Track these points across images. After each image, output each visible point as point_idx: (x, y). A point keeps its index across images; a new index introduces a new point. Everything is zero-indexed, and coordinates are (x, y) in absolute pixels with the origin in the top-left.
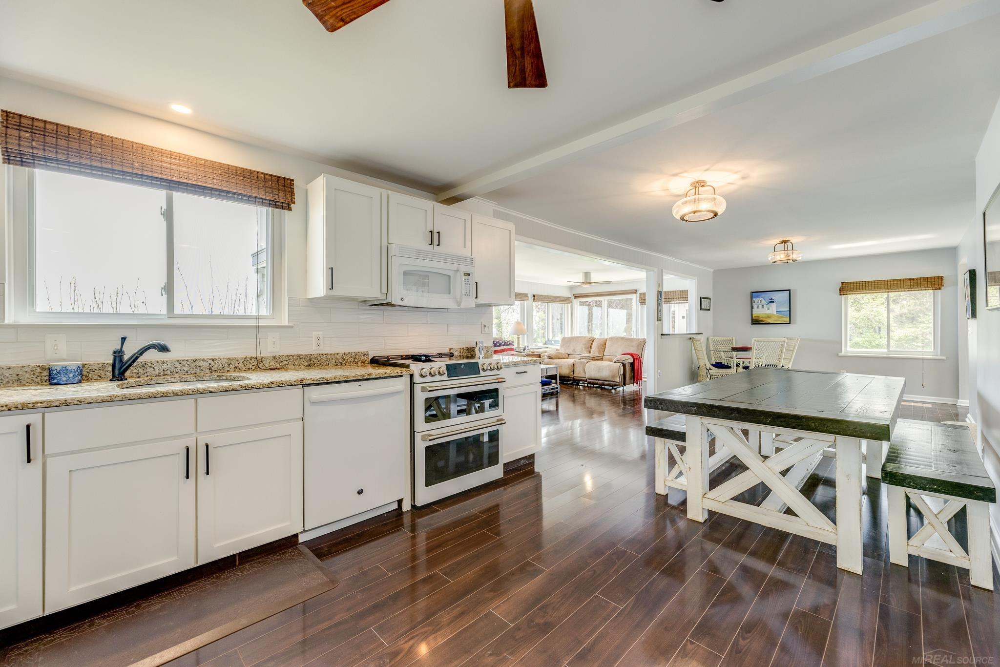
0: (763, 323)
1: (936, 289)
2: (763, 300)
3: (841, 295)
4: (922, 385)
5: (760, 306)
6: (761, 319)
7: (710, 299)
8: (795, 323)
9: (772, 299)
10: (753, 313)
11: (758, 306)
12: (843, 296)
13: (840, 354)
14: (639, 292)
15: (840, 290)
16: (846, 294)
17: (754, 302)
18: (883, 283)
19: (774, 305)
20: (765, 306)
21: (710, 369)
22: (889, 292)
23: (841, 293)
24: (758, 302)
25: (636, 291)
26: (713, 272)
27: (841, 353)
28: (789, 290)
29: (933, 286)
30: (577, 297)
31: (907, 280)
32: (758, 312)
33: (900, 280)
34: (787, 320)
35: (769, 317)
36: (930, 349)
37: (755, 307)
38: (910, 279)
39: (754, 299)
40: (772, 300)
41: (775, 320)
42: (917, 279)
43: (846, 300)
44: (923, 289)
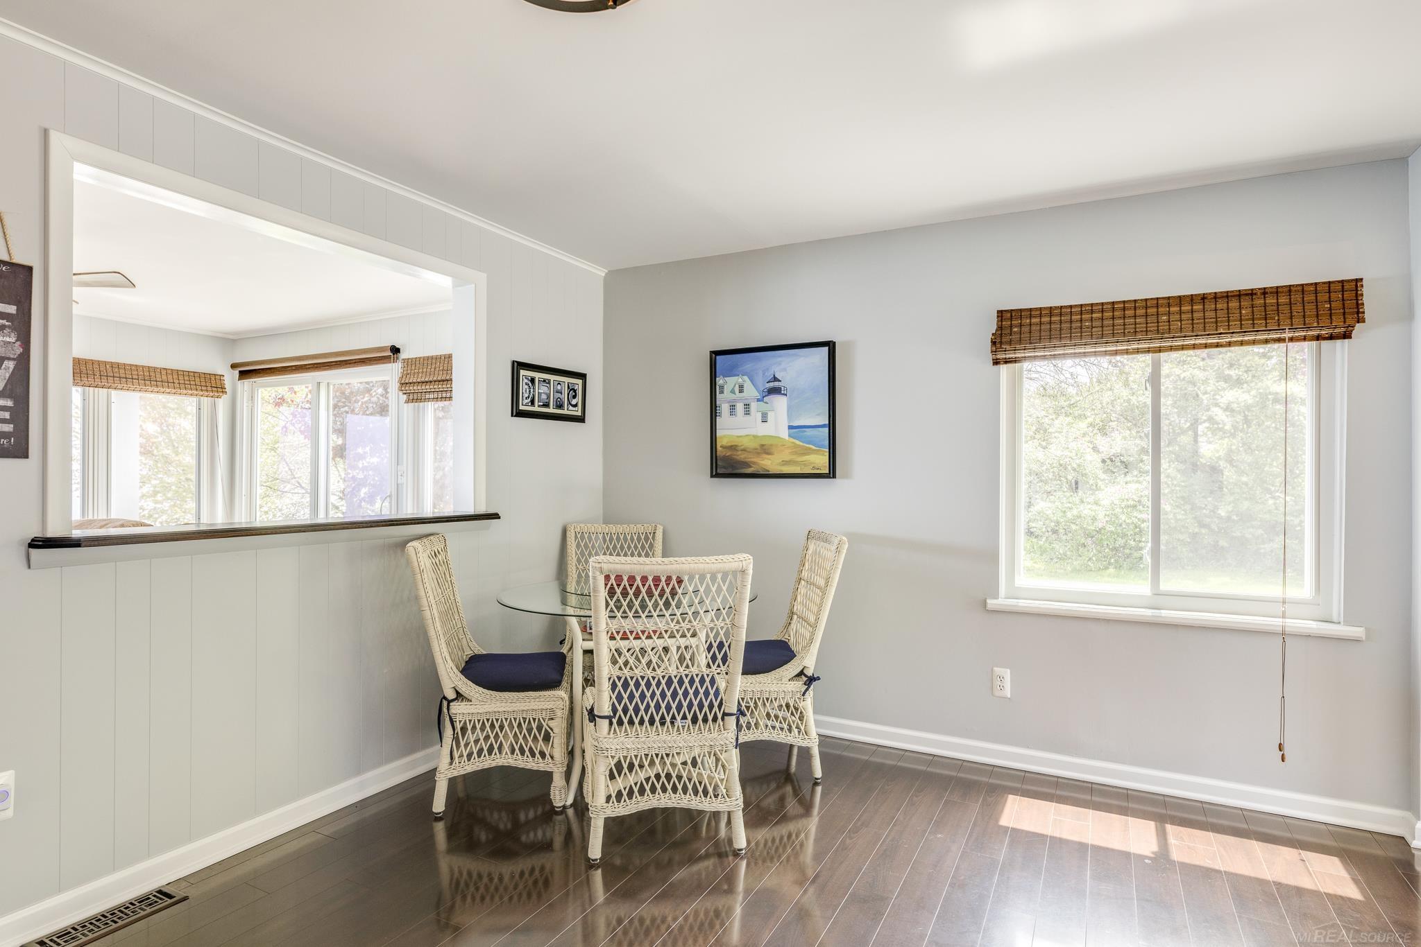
0: (749, 471)
1: (1331, 337)
2: (748, 385)
3: (996, 362)
4: (1281, 747)
5: (740, 407)
6: (742, 456)
7: (582, 376)
8: (847, 476)
9: (775, 379)
10: (719, 433)
11: (733, 408)
12: (1004, 368)
13: (991, 603)
14: (403, 355)
15: (994, 343)
16: (1015, 361)
17: (722, 392)
18: (1142, 312)
19: (780, 402)
20: (754, 406)
21: (459, 696)
22: (1160, 350)
23: (1001, 356)
24: (733, 392)
25: (395, 350)
26: (605, 278)
27: (996, 596)
28: (831, 346)
29: (1325, 321)
30: (247, 373)
31: (1227, 296)
32: (734, 429)
33: (1204, 298)
34: (820, 461)
35: (765, 450)
36: (1302, 589)
37: (724, 408)
38: (1240, 295)
39: (720, 381)
40: (776, 384)
41: (786, 463)
42: (1265, 292)
43: (1016, 386)
44: (1287, 335)
